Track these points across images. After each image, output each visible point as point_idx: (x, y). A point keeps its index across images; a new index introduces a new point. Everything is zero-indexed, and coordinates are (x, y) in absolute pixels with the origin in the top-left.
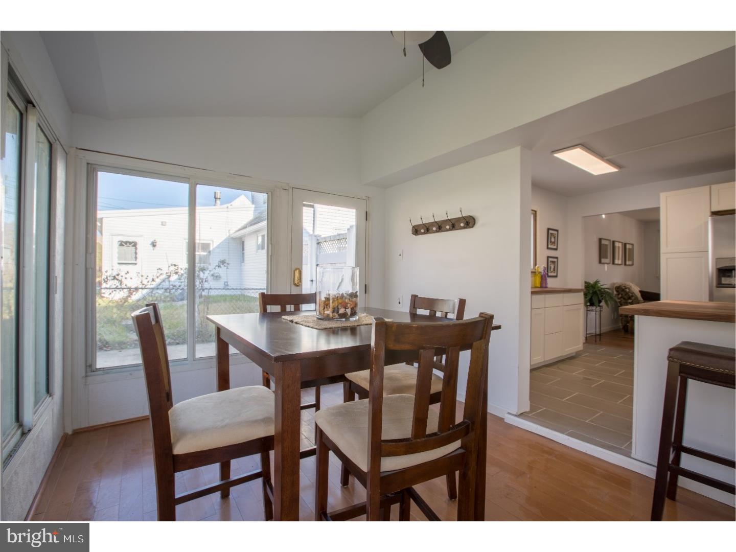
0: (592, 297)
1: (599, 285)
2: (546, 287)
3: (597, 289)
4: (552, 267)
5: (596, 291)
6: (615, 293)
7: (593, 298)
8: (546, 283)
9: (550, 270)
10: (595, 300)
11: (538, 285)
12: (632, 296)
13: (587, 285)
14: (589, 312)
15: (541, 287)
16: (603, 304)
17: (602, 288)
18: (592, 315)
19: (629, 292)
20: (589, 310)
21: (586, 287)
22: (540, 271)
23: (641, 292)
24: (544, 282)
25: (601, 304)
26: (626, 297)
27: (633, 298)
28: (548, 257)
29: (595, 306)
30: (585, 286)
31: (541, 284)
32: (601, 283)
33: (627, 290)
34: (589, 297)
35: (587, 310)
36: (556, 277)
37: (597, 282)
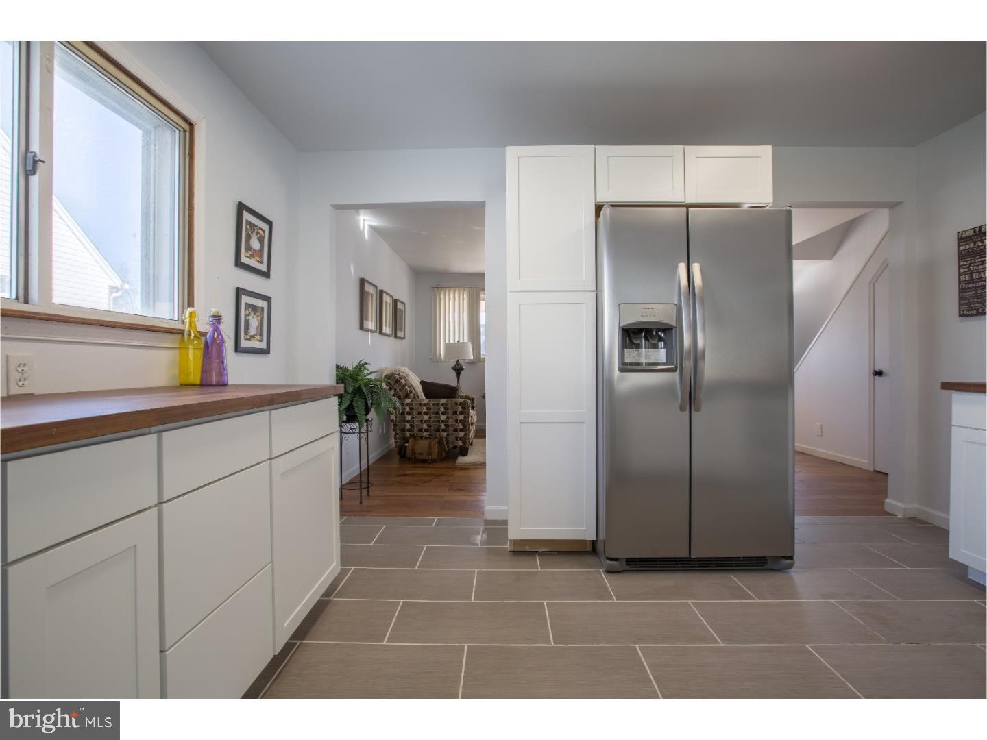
0: (352, 401)
1: (366, 372)
2: (223, 385)
3: (361, 383)
4: (254, 322)
5: (359, 388)
6: (384, 386)
7: (355, 404)
8: (222, 372)
9: (246, 333)
10: (359, 410)
11: (195, 377)
12: (411, 392)
13: (343, 375)
14: (344, 436)
15: (205, 384)
16: (372, 415)
17: (370, 380)
18: (353, 441)
19: (405, 385)
20: (345, 433)
21: (340, 380)
22: (200, 329)
23: (422, 383)
24: (215, 365)
25: (369, 416)
26: (402, 394)
27: (412, 395)
28: (239, 292)
29: (358, 421)
30: (337, 375)
31: (205, 371)
32: (371, 368)
33: (403, 381)
34: (346, 404)
35: (341, 432)
36: (266, 351)
37: (361, 366)
